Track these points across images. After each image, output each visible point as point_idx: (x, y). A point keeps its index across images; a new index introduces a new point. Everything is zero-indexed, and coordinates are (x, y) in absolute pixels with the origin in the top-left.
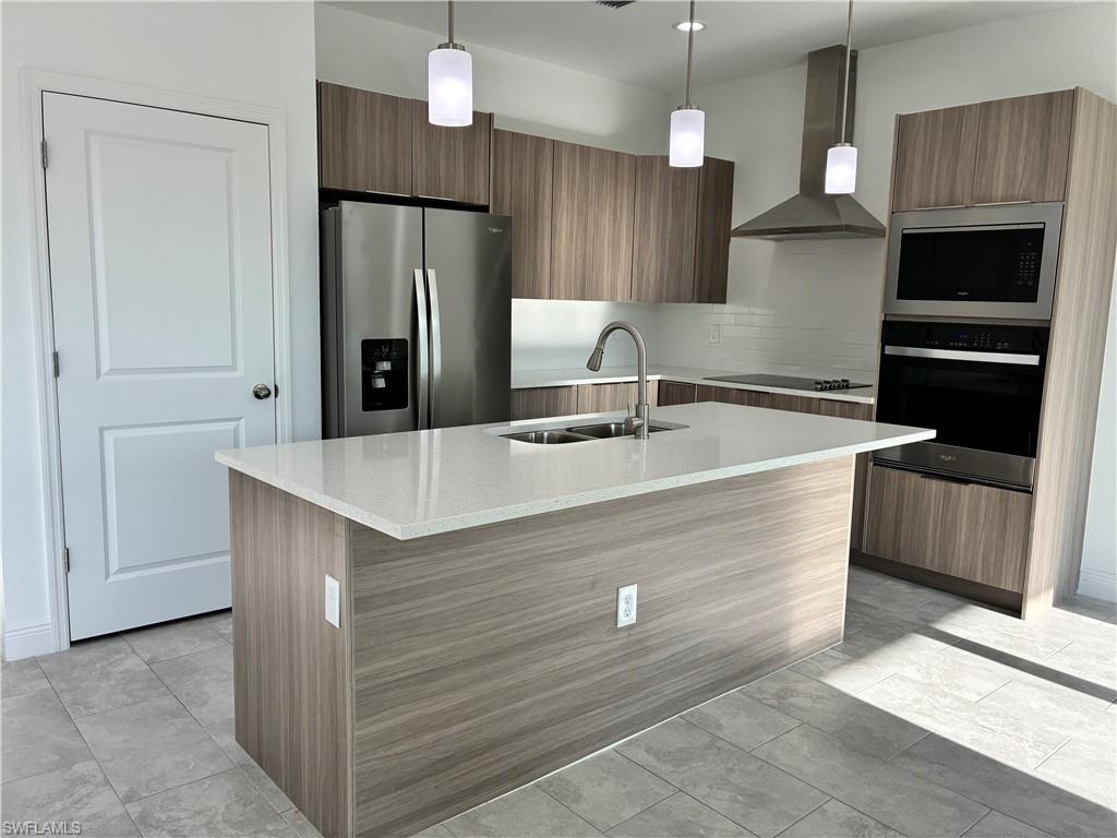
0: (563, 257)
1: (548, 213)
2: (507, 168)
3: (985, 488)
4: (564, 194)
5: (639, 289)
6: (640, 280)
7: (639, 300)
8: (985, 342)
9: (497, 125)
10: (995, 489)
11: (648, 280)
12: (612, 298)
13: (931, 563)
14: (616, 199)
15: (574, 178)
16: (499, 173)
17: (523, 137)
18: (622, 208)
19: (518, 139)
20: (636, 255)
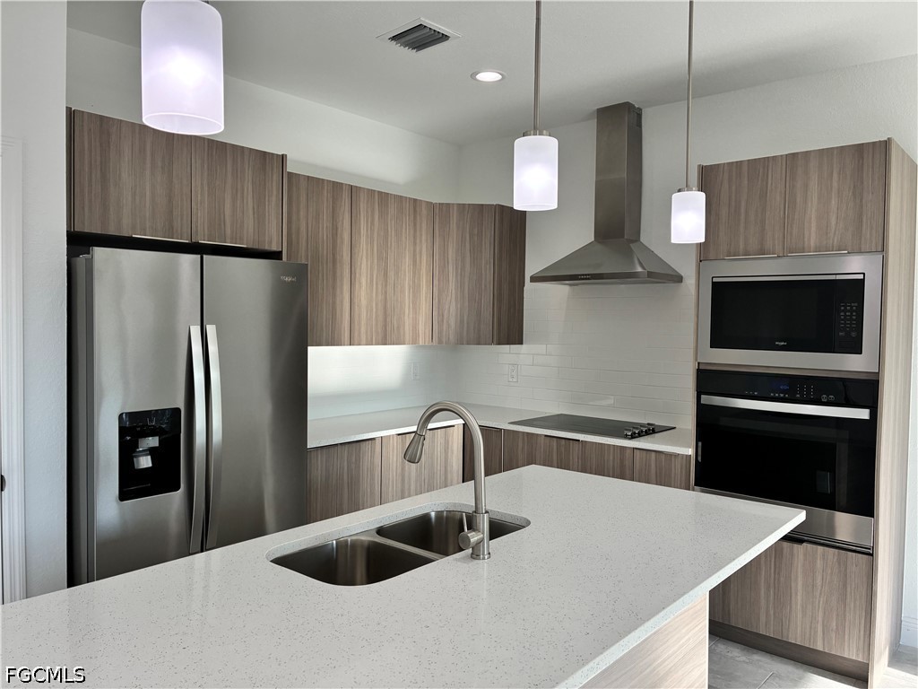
0: (364, 302)
1: (346, 258)
2: (302, 213)
3: (820, 548)
4: (363, 239)
5: (440, 332)
6: (441, 323)
7: (440, 342)
8: (809, 393)
9: (290, 168)
10: (832, 550)
11: (449, 325)
12: (414, 341)
13: (765, 628)
14: (415, 243)
15: (372, 223)
16: (294, 218)
17: (319, 182)
18: (421, 253)
19: (315, 183)
20: (436, 301)
